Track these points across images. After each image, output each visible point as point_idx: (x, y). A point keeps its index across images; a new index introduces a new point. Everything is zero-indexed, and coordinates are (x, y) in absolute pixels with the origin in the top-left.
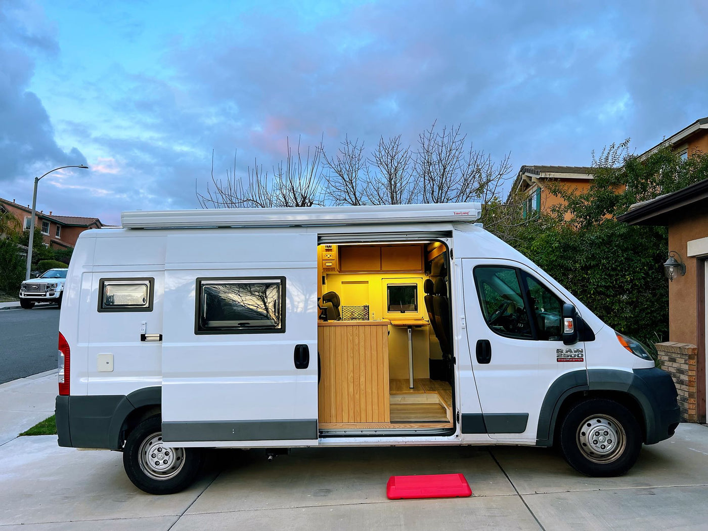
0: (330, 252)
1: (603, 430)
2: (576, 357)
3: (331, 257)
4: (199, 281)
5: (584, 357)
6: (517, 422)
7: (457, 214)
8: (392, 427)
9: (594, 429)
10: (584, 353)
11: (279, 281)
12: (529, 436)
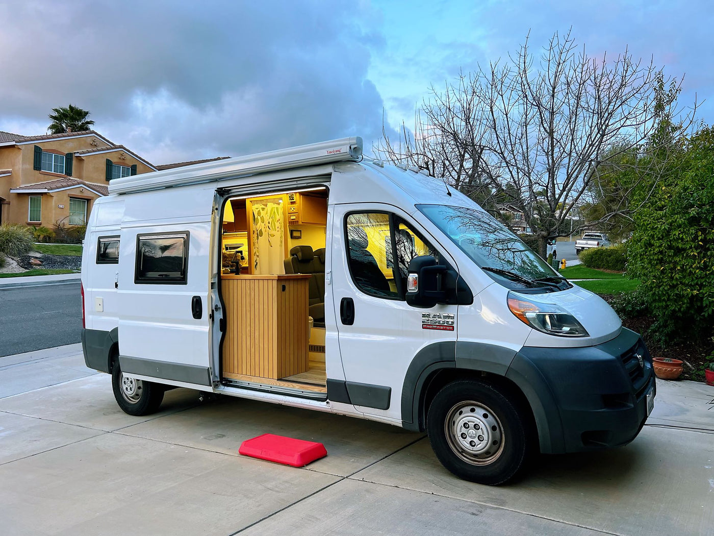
0: (294, 205)
1: (474, 422)
2: (446, 324)
3: (294, 210)
4: (138, 236)
5: (455, 325)
6: (380, 397)
7: (330, 152)
8: (278, 384)
9: (463, 419)
10: (455, 320)
11: (185, 236)
12: (393, 415)
